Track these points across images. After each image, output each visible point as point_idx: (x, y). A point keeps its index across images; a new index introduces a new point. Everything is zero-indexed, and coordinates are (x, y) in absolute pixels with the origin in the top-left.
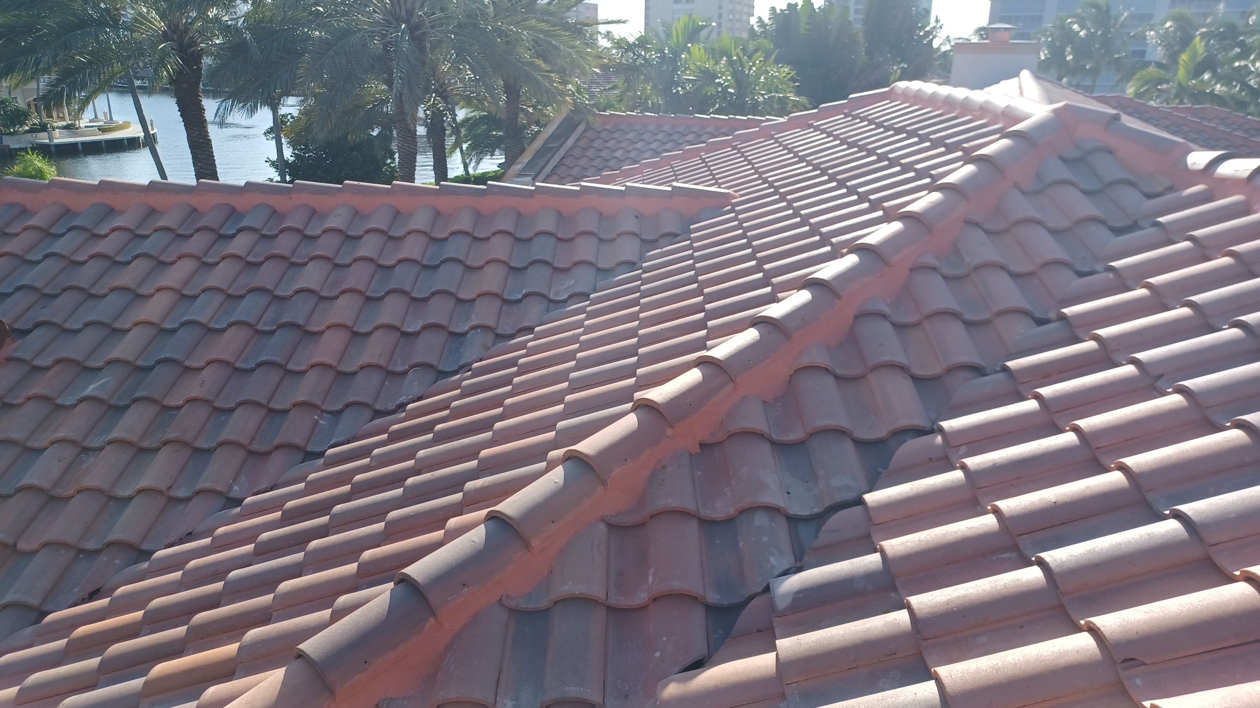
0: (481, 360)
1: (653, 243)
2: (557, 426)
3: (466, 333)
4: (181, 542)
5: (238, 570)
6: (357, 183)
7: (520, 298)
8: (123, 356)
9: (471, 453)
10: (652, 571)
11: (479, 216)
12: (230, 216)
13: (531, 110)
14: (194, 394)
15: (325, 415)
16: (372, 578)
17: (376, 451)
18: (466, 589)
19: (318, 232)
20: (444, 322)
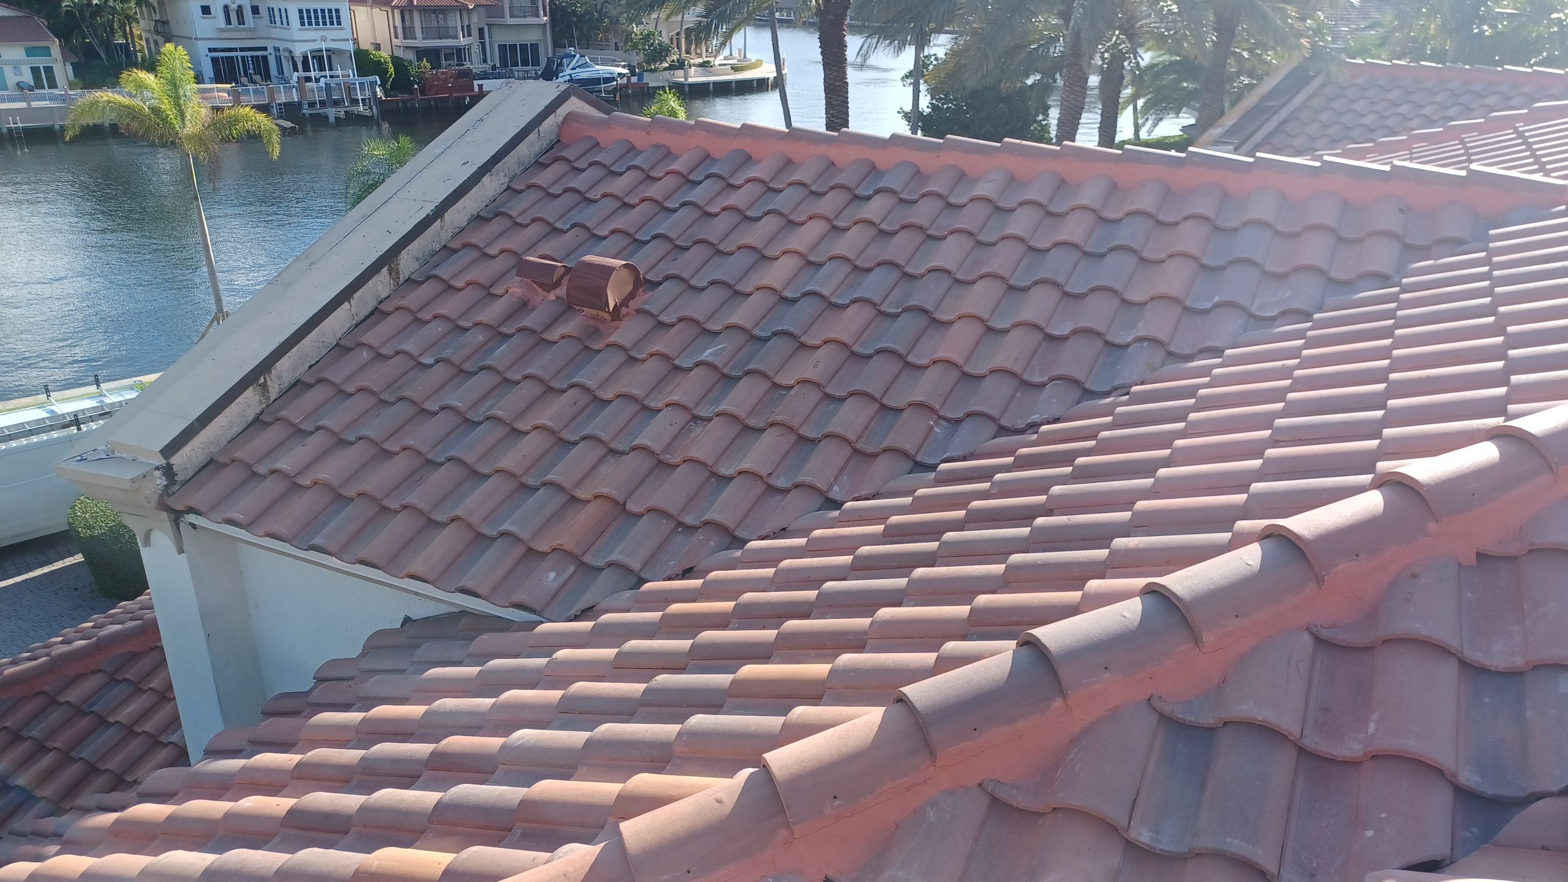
0: (1142, 383)
1: (1423, 252)
2: (1251, 487)
3: (1128, 346)
4: (774, 536)
5: (834, 582)
6: (1018, 141)
7: (1208, 307)
8: (741, 323)
9: (1125, 501)
10: (1375, 717)
11: (1168, 193)
12: (868, 174)
13: (1246, 54)
14: (806, 375)
15: (942, 422)
16: (985, 628)
17: (999, 476)
18: (1107, 674)
19: (963, 200)
20: (1101, 328)
